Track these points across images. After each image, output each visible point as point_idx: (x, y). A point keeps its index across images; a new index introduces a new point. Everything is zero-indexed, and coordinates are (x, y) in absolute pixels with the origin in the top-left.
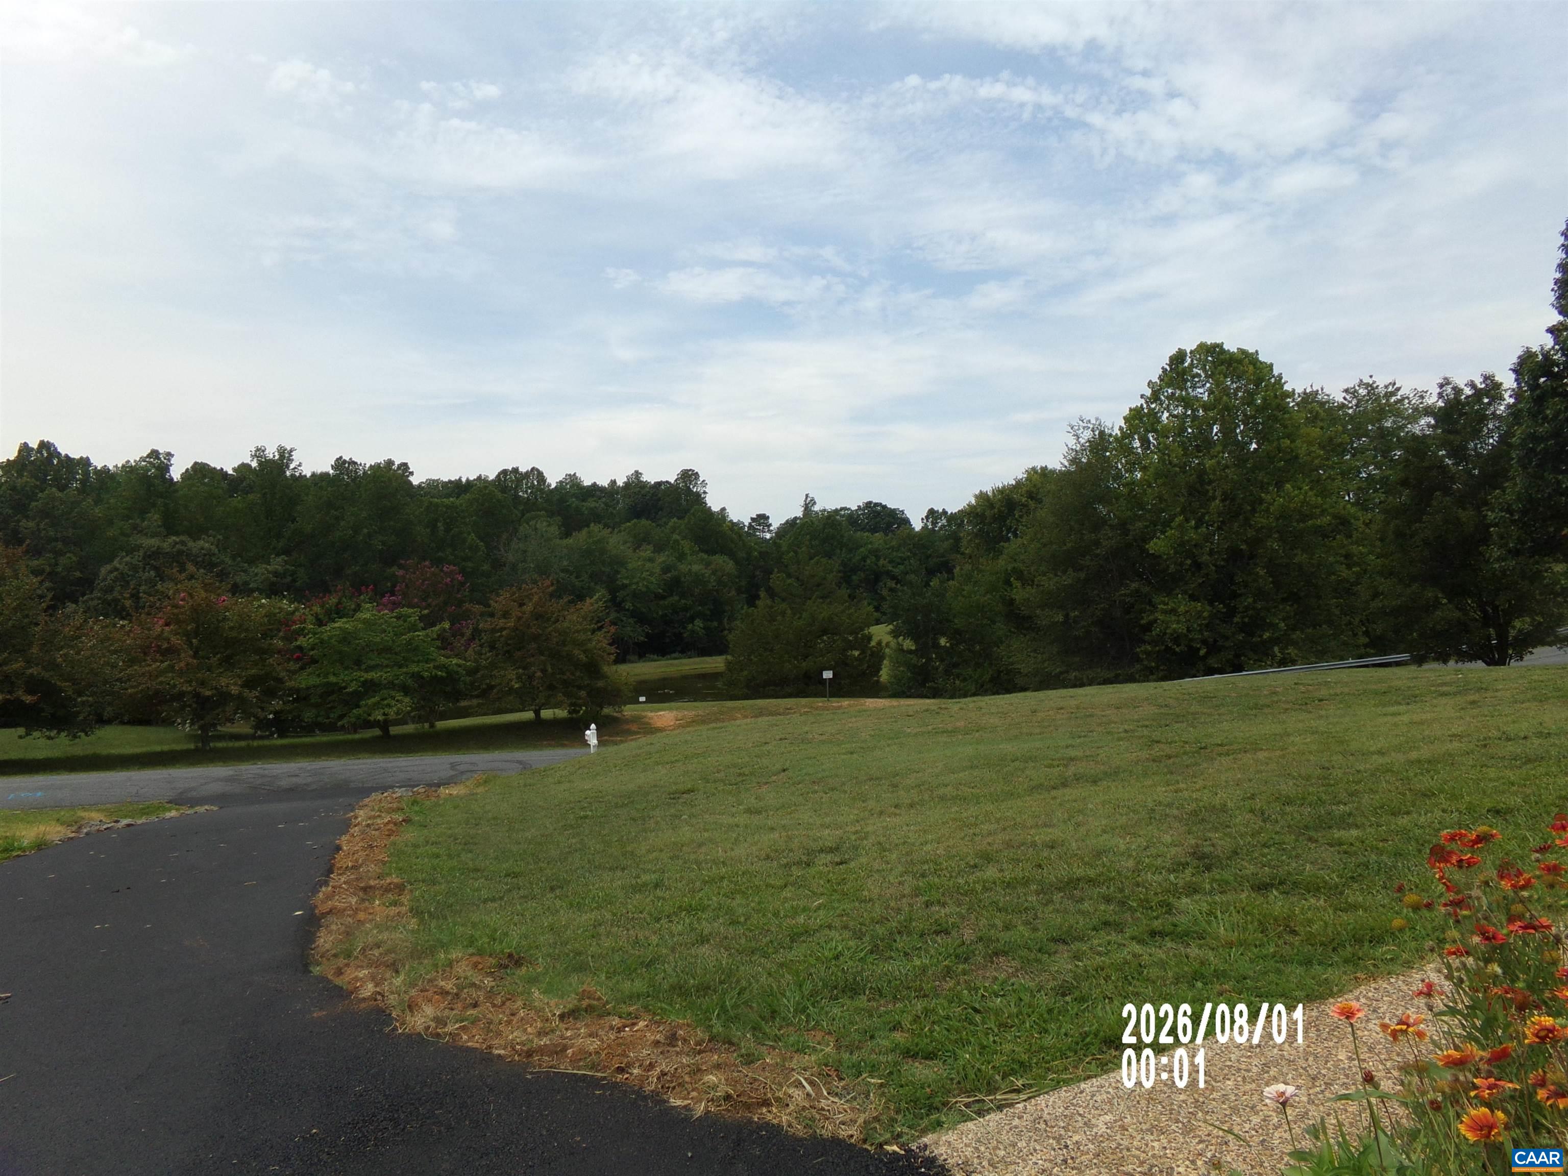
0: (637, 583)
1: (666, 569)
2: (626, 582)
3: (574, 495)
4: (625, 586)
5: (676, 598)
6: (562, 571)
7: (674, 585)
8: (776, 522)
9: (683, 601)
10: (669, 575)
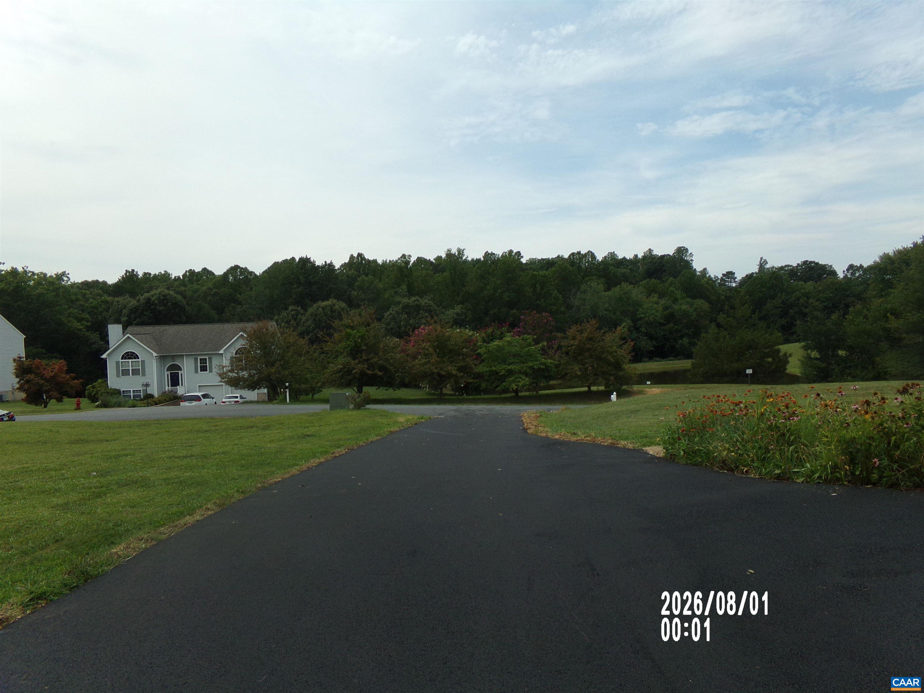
0: (649, 317)
1: (666, 308)
2: (642, 316)
3: (612, 265)
4: (641, 318)
5: (672, 325)
6: (605, 310)
7: (670, 317)
8: (739, 276)
9: (676, 327)
10: (668, 311)
